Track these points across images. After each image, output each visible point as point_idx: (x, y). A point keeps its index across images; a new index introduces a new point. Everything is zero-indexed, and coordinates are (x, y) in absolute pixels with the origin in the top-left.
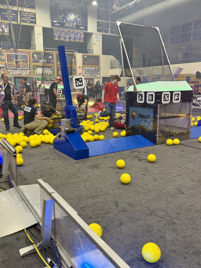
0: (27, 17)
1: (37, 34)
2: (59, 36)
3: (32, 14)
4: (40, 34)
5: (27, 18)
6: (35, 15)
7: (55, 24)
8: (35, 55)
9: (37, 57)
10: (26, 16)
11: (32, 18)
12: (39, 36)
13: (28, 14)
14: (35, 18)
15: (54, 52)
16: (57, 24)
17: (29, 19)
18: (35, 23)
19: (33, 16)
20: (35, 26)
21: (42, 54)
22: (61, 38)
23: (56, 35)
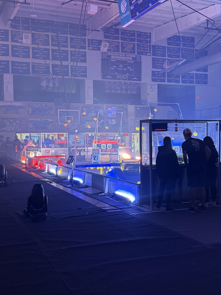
1: (87, 88)
2: (110, 88)
3: (83, 68)
4: (91, 88)
5: (78, 72)
6: (86, 69)
7: (106, 77)
8: (84, 109)
10: (77, 70)
11: (83, 72)
12: (89, 89)
13: (79, 68)
14: (86, 72)
15: (105, 105)
16: (109, 77)
17: (80, 73)
18: (85, 76)
19: (84, 70)
20: (86, 80)
21: (91, 107)
22: (112, 91)
23: (107, 88)
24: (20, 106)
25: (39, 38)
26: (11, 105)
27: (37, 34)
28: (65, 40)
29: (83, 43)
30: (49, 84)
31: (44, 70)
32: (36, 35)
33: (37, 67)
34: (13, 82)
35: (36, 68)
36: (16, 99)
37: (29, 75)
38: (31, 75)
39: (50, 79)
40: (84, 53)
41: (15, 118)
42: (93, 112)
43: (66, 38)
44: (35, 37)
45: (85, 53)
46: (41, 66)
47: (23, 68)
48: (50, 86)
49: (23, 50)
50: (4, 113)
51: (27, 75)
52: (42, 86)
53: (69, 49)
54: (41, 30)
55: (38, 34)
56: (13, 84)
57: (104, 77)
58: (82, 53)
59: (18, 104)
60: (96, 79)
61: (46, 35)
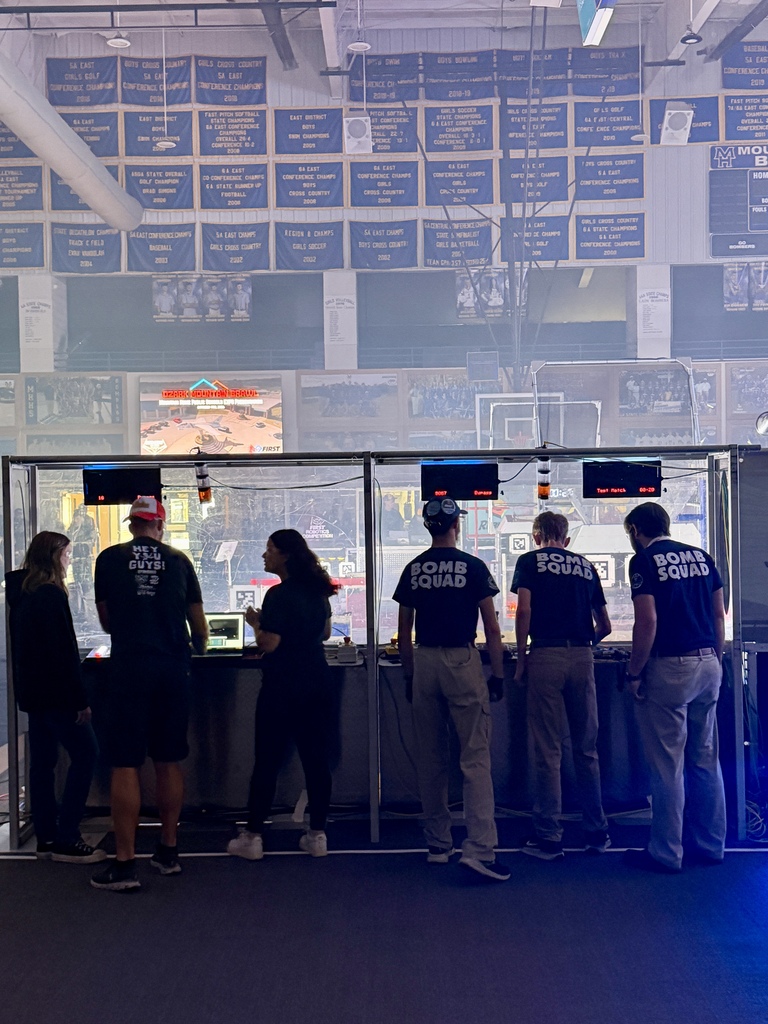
0: (607, 234)
1: (647, 298)
2: (749, 291)
3: (627, 220)
4: (660, 297)
5: (607, 240)
6: (641, 224)
7: (731, 247)
8: (630, 384)
9: (641, 392)
10: (600, 233)
11: (626, 236)
12: (655, 304)
13: (611, 221)
14: (640, 235)
15: (723, 364)
16: (742, 245)
17: (613, 241)
18: (639, 252)
19: (634, 228)
20: (638, 269)
21: (663, 377)
22: (757, 303)
23: (735, 292)
24: (380, 386)
25: (454, 126)
26: (347, 383)
27: (447, 111)
28: (553, 118)
29: (629, 119)
30: (488, 298)
31: (470, 244)
32: (440, 114)
33: (444, 235)
34: (354, 299)
35: (440, 240)
36: (365, 362)
37: (414, 269)
38: (420, 268)
39: (492, 278)
40: (632, 162)
41: (361, 433)
42: (668, 395)
43: (557, 110)
44: (440, 121)
45: (639, 157)
46: (459, 230)
47: (393, 245)
48: (491, 304)
49: (394, 176)
50: (324, 415)
51: (408, 269)
52: (461, 304)
53: (572, 151)
54: (460, 94)
55: (451, 108)
56: (355, 306)
57: (719, 247)
58: (625, 162)
59: (372, 378)
60: (686, 261)
61: (479, 109)
